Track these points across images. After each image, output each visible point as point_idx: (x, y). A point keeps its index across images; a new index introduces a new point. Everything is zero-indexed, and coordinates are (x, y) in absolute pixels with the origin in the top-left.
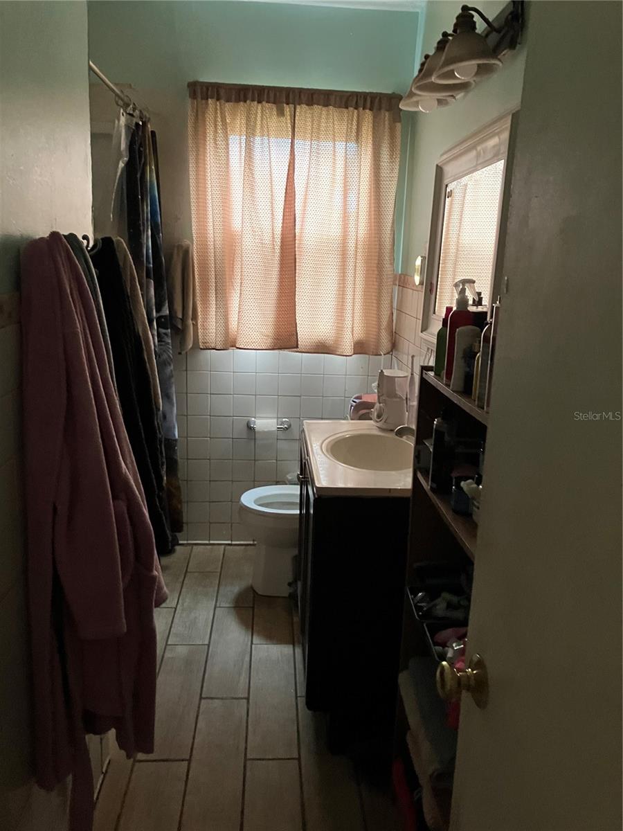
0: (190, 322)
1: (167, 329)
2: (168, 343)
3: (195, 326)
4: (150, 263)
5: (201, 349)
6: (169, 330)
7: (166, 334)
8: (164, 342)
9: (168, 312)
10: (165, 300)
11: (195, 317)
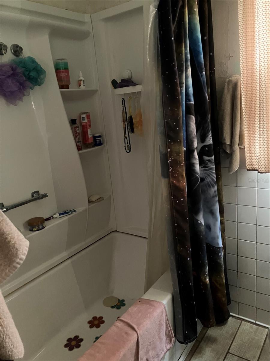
0: (237, 147)
1: (211, 156)
2: (211, 169)
3: (242, 150)
4: (190, 100)
5: (248, 170)
6: (213, 157)
7: (209, 161)
8: (207, 167)
9: (212, 142)
10: (208, 131)
11: (241, 143)
